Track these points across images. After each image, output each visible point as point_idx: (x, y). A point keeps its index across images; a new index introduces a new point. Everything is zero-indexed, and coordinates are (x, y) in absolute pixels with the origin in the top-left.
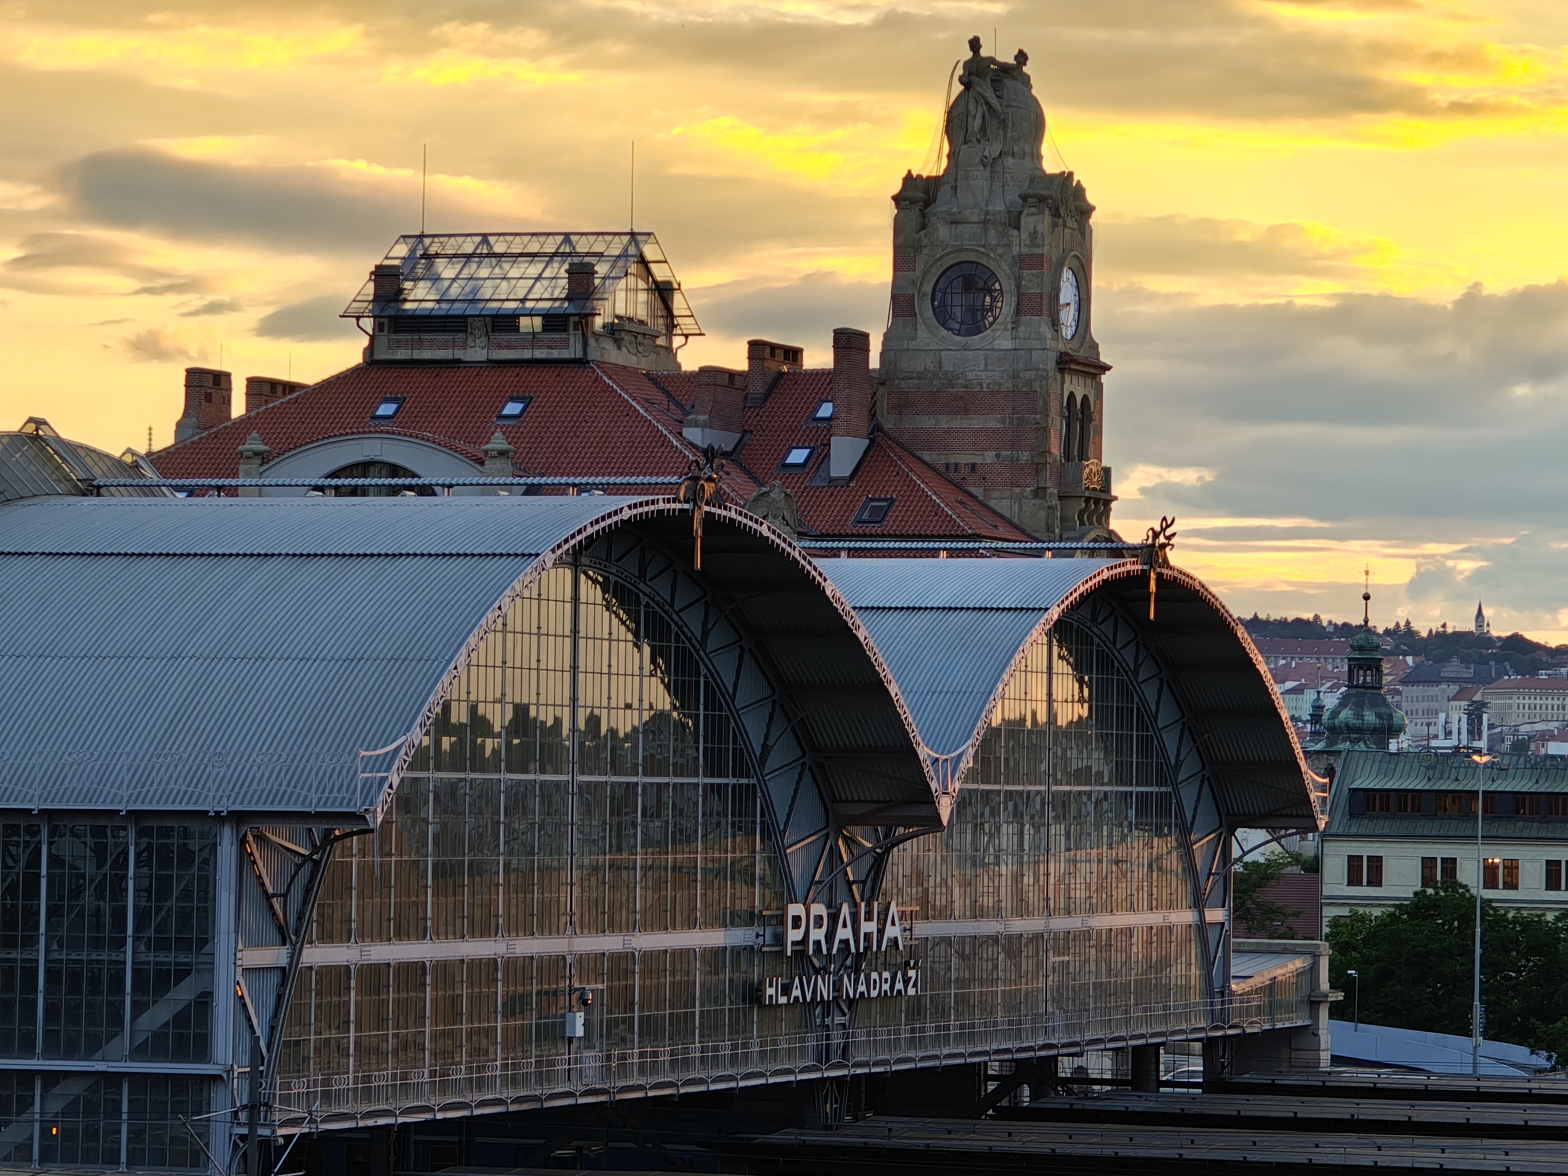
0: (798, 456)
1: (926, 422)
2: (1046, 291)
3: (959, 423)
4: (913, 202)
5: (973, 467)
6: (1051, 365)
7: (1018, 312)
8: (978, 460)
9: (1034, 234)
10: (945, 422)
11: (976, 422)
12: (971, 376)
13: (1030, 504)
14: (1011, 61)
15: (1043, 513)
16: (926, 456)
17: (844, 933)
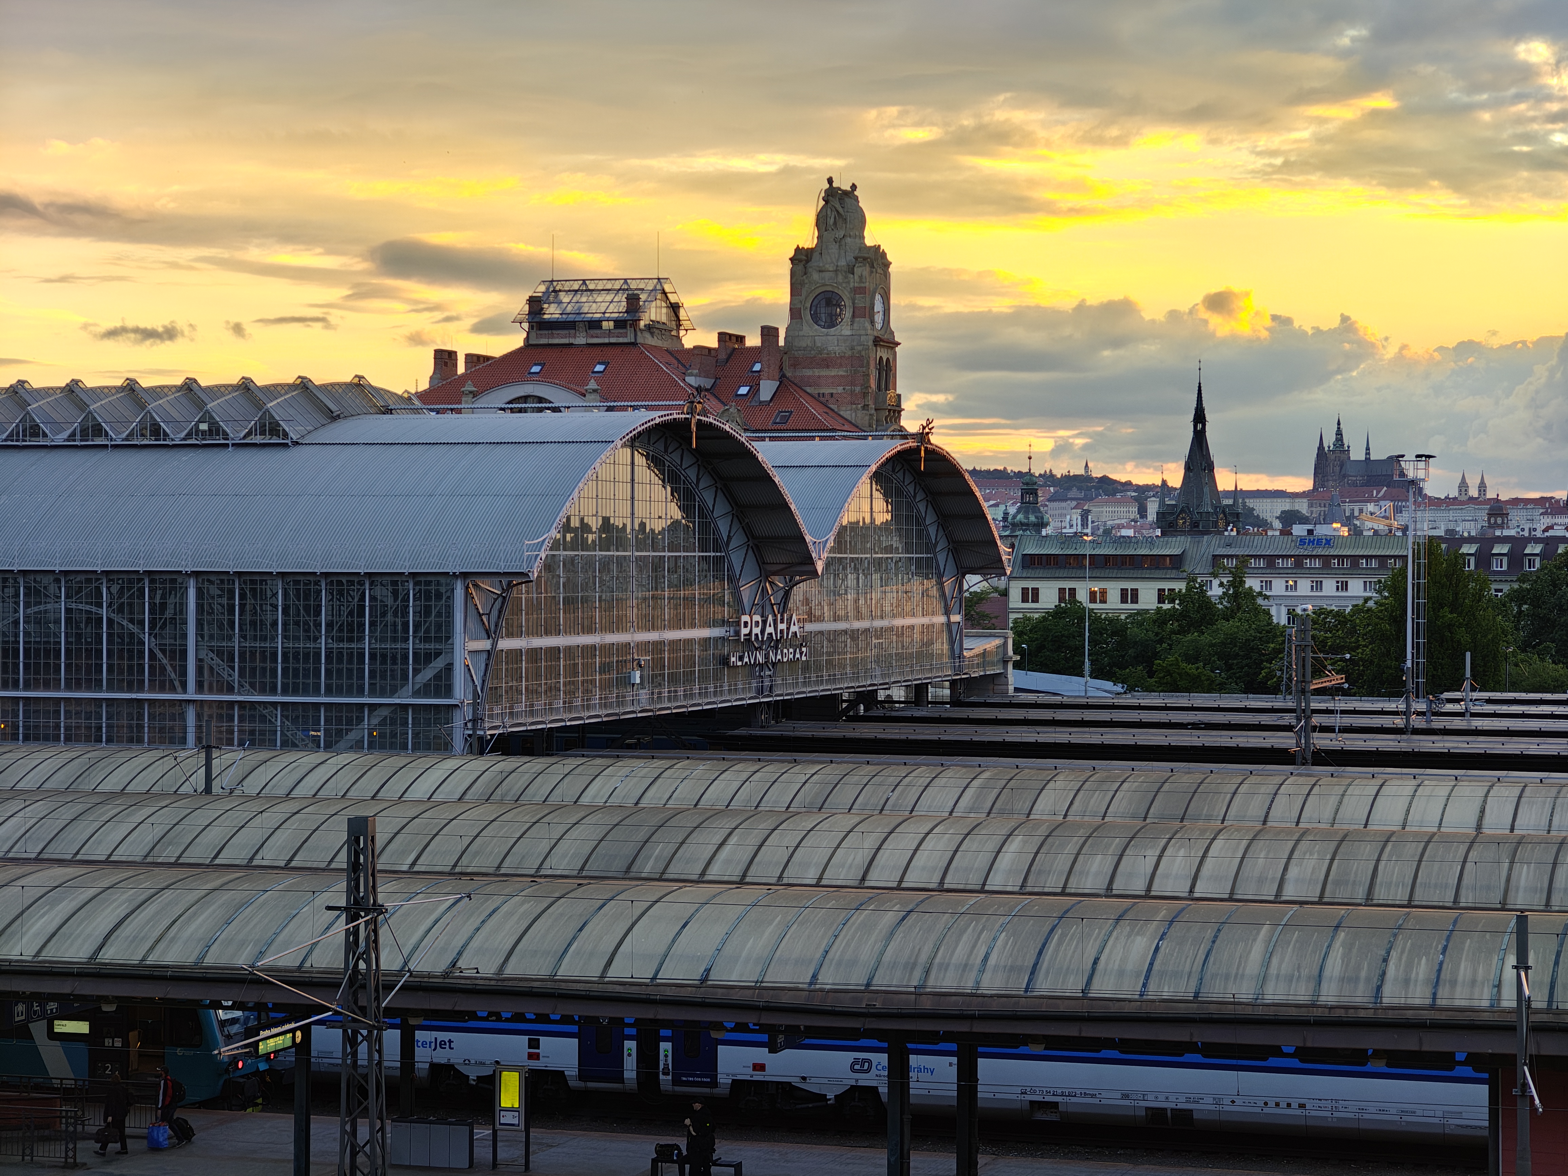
0: (743, 390)
1: (808, 372)
2: (868, 305)
3: (824, 372)
4: (800, 261)
5: (832, 394)
6: (871, 343)
7: (853, 316)
8: (834, 391)
9: (861, 277)
10: (817, 372)
11: (833, 372)
12: (830, 349)
13: (860, 414)
14: (849, 189)
15: (867, 418)
16: (808, 389)
17: (770, 630)
